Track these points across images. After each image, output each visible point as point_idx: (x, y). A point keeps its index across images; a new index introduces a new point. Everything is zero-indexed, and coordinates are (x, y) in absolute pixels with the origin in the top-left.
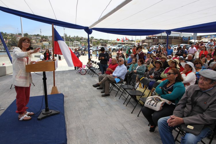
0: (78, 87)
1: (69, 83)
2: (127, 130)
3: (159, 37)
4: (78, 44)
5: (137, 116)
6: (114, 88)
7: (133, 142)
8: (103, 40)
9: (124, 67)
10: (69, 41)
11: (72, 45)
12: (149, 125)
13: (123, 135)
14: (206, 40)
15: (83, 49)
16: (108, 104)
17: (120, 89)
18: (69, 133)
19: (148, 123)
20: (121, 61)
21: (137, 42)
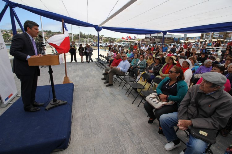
0: (88, 77)
1: (80, 73)
2: (128, 121)
3: (156, 37)
4: (91, 40)
5: (137, 107)
6: (118, 79)
7: (133, 134)
8: (110, 38)
9: (127, 62)
10: (84, 38)
11: (86, 42)
12: (148, 116)
13: (124, 126)
14: (192, 41)
15: (95, 44)
16: (112, 94)
17: (123, 80)
18: (75, 123)
19: (147, 115)
20: (124, 56)
21: (138, 40)
